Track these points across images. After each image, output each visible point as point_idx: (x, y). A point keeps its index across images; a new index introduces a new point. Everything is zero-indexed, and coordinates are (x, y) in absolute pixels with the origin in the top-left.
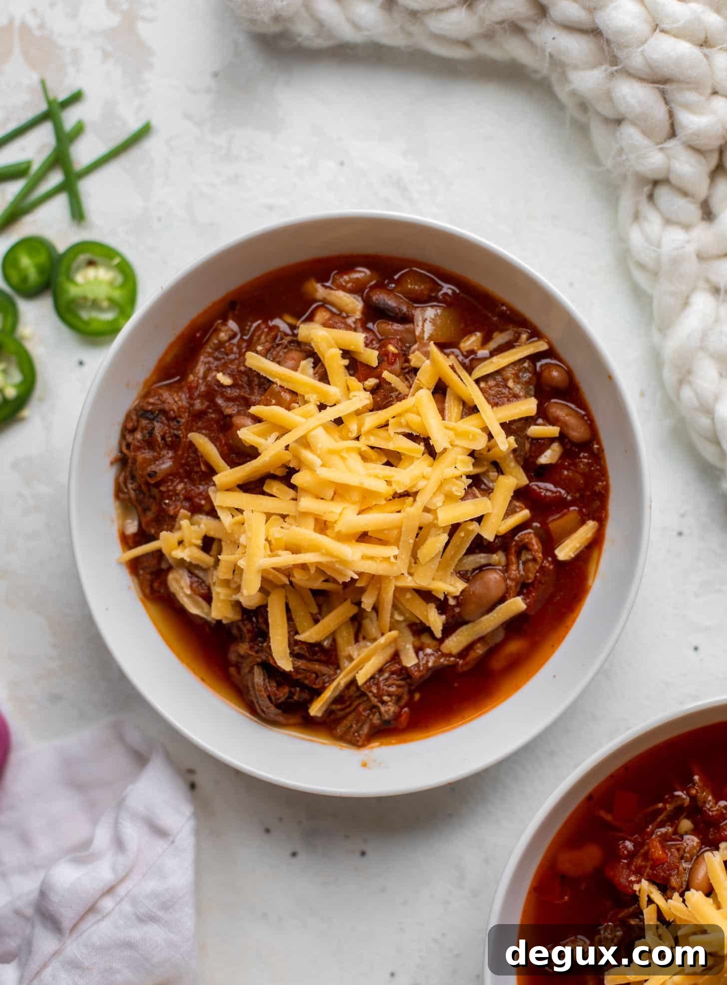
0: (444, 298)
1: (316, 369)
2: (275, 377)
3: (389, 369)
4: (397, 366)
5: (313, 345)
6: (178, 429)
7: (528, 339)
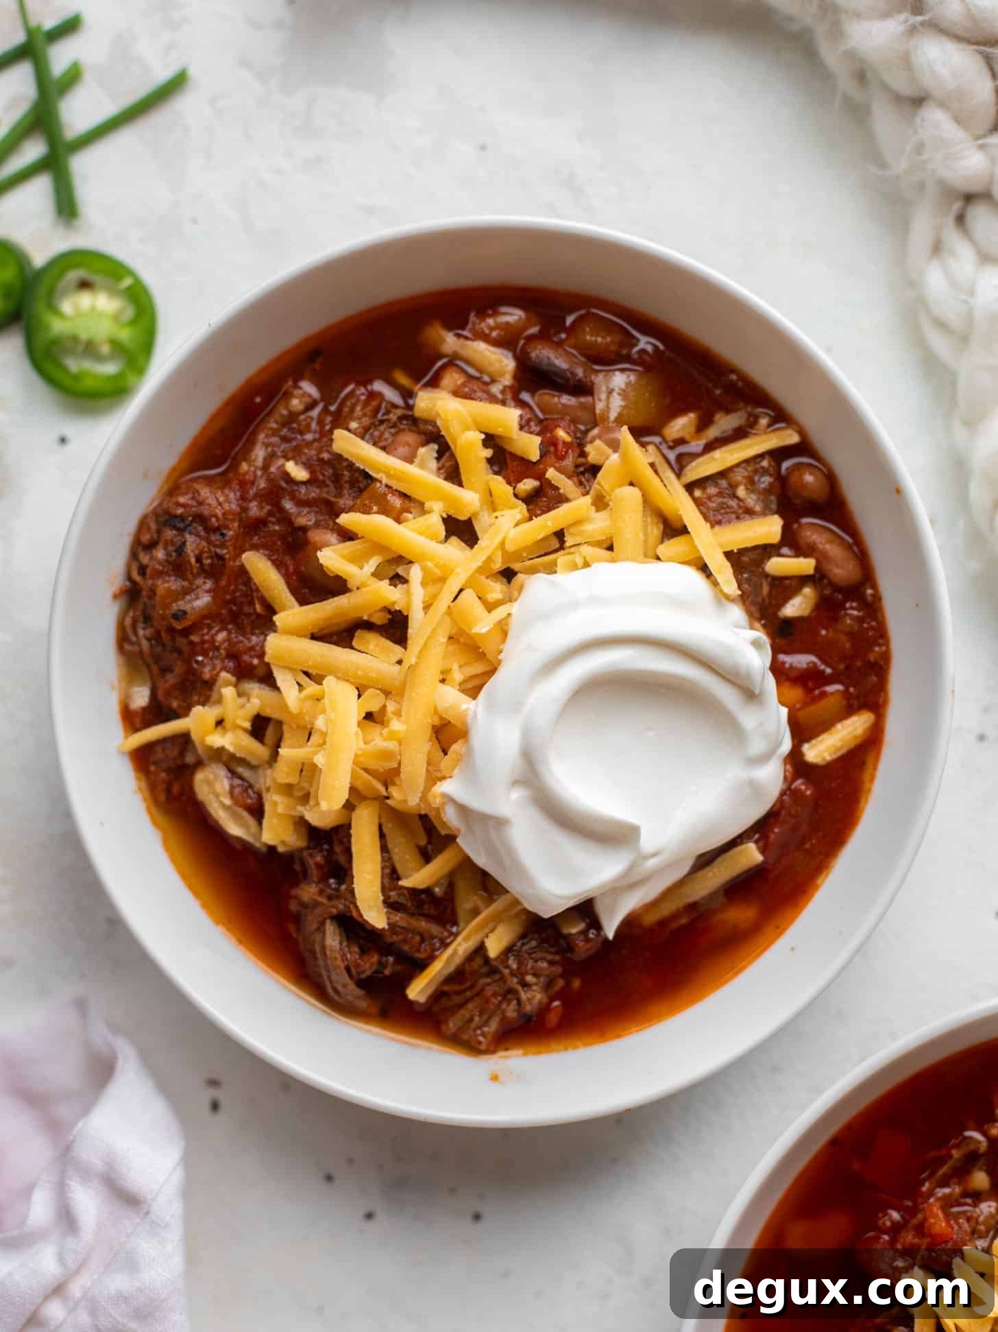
0: (640, 357)
1: (443, 461)
2: (379, 471)
3: (557, 465)
4: (569, 462)
5: (439, 423)
6: (223, 546)
7: (769, 426)
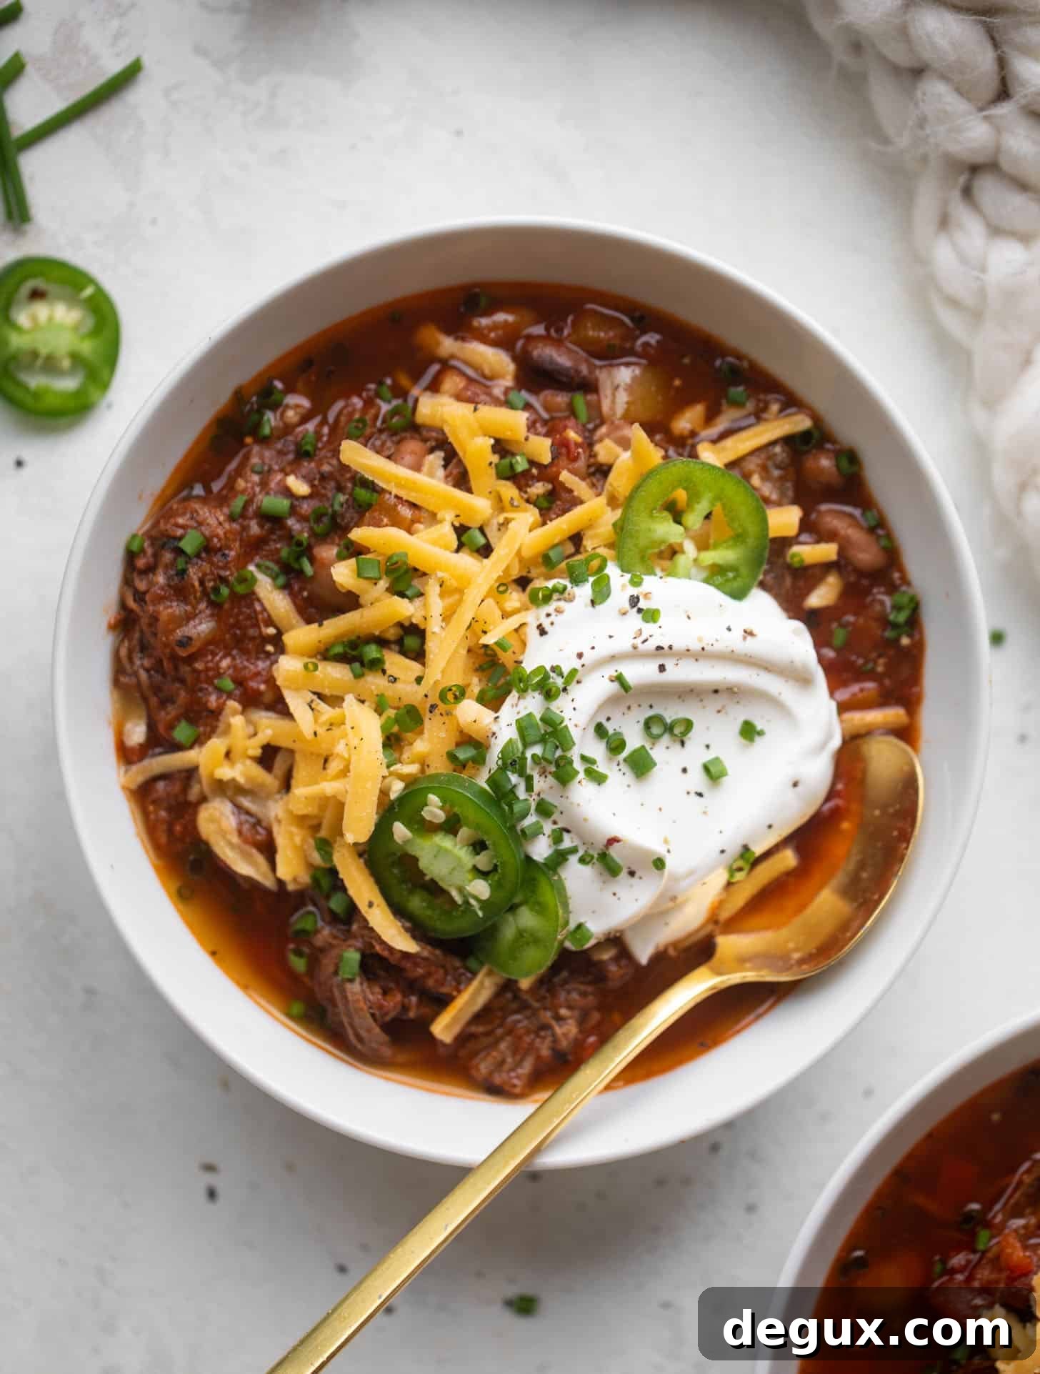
0: (644, 349)
1: (450, 467)
2: (388, 482)
3: (570, 467)
4: (581, 464)
5: (446, 430)
6: (225, 567)
7: (781, 411)
